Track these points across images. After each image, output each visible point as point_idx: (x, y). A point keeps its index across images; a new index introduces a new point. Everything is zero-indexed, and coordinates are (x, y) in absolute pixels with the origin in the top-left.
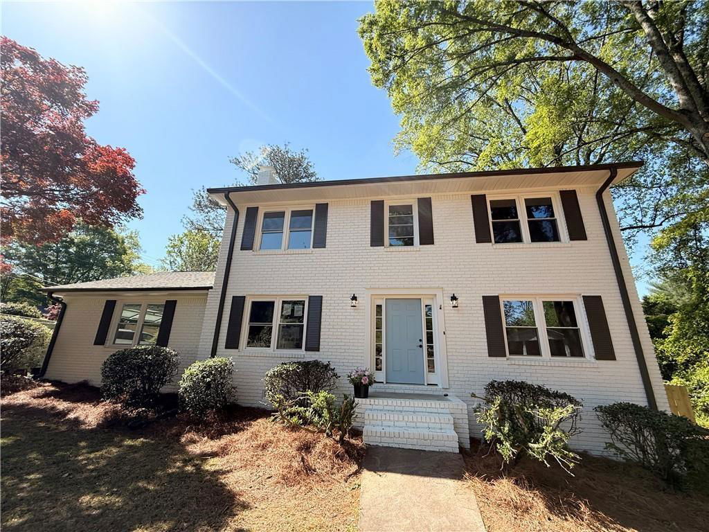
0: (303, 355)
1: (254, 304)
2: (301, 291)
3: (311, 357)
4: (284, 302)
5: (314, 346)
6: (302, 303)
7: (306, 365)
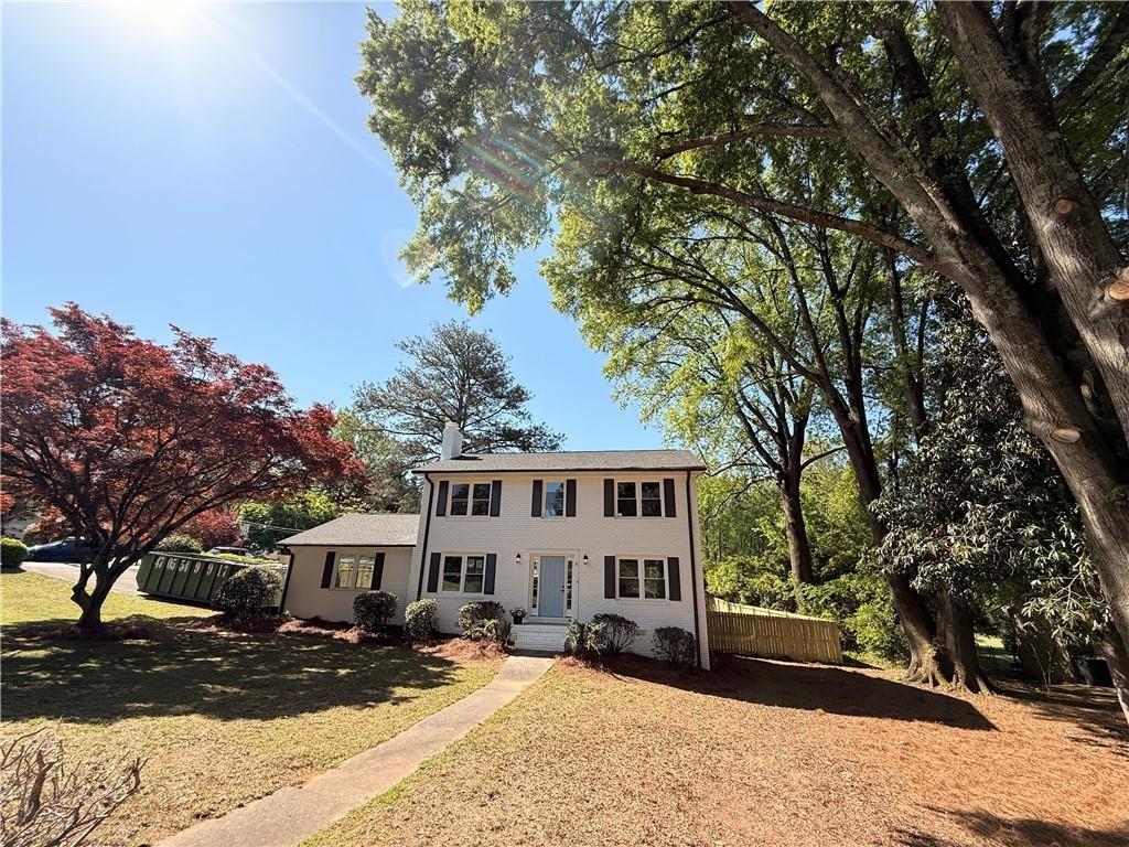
0: (483, 597)
1: (447, 559)
2: (482, 552)
3: (488, 598)
4: (469, 558)
5: (490, 591)
6: (482, 558)
7: (484, 604)
